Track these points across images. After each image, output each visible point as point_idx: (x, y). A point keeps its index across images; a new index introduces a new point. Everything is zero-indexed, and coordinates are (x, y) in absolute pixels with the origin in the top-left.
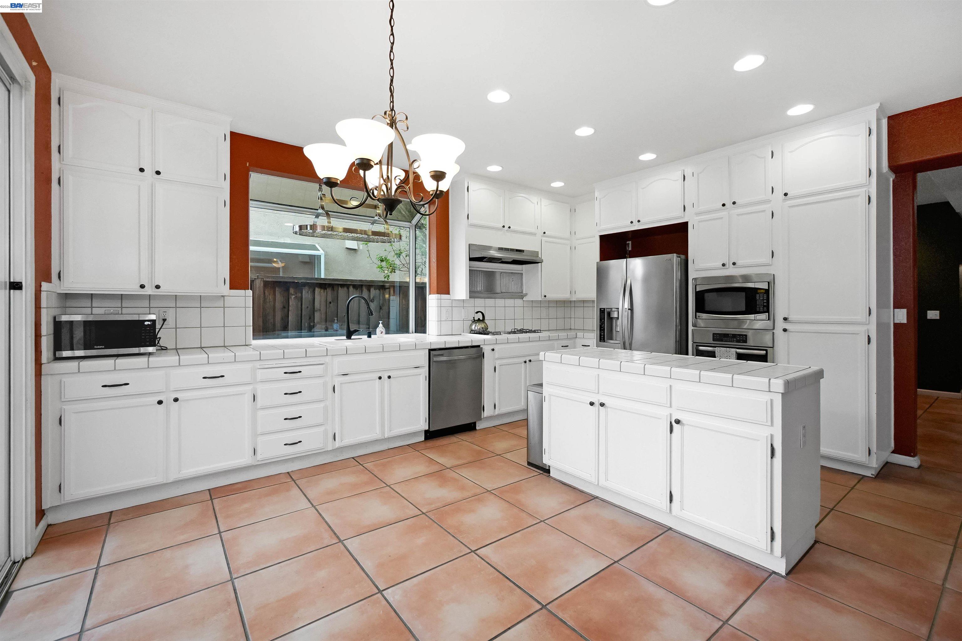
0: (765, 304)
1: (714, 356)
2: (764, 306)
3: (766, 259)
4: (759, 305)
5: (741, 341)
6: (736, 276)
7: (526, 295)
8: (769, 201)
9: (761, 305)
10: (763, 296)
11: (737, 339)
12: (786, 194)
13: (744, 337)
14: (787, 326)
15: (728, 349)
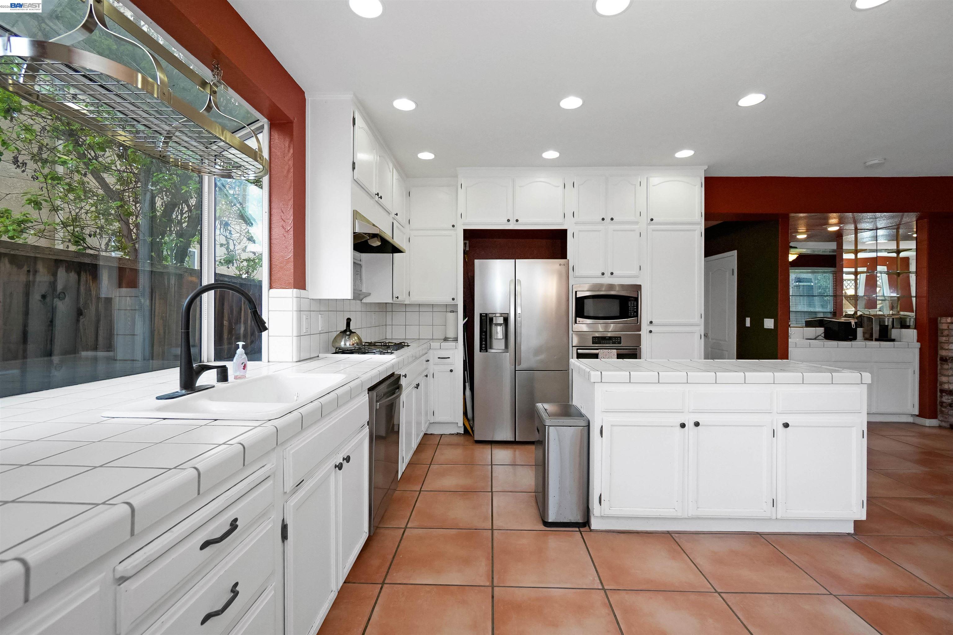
0: (635, 310)
1: (597, 358)
2: (635, 312)
3: (635, 272)
4: (630, 311)
5: (617, 343)
6: (615, 285)
7: (369, 294)
8: (637, 223)
9: (632, 311)
10: (634, 303)
11: (613, 341)
12: (652, 220)
13: (619, 339)
14: (651, 328)
15: (610, 350)
